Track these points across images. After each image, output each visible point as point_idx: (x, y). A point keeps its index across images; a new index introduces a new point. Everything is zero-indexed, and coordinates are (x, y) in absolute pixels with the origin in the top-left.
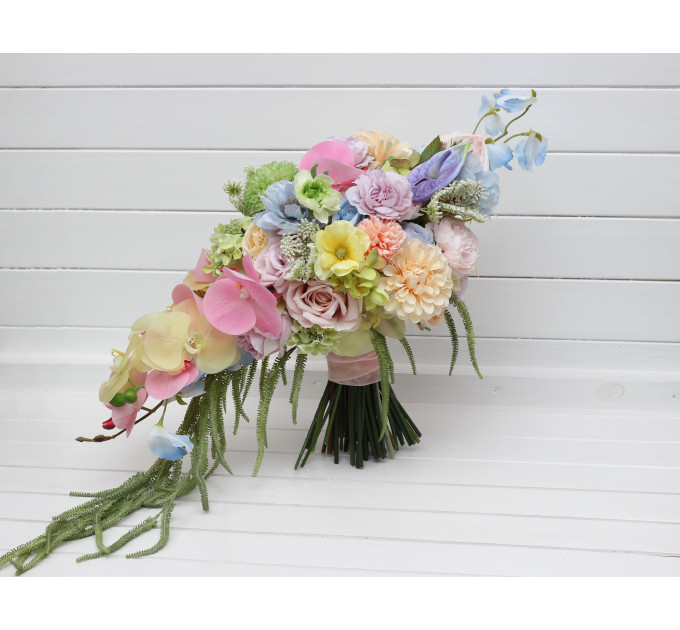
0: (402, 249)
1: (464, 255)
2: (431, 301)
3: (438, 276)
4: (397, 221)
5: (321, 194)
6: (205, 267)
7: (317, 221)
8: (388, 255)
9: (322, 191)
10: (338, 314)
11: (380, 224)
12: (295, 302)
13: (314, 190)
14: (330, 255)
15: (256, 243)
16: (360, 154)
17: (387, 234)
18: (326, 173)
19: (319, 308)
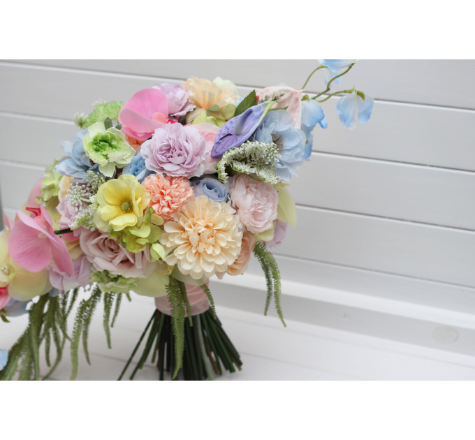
0: (184, 207)
1: (255, 214)
2: (211, 260)
4: (185, 178)
5: (108, 147)
7: (101, 174)
8: (168, 213)
10: (126, 262)
11: (165, 182)
13: (103, 143)
14: (113, 208)
18: (118, 127)
19: (110, 255)
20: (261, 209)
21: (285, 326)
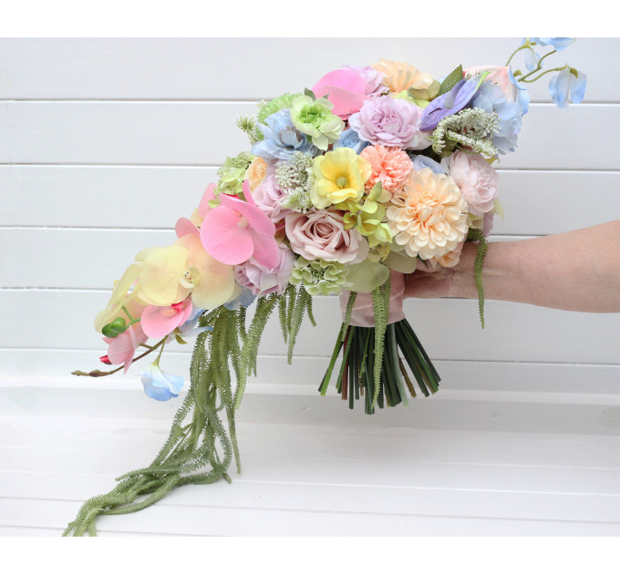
0: (407, 180)
1: (481, 191)
3: (452, 209)
4: (402, 149)
5: (319, 119)
6: (211, 201)
7: (315, 147)
8: (391, 187)
9: (320, 116)
10: (342, 246)
11: (384, 152)
12: (295, 234)
13: (313, 114)
14: (329, 182)
15: (259, 175)
16: (372, 83)
17: (392, 162)
18: (326, 97)
19: (322, 241)
20: (485, 186)
21: (483, 327)
